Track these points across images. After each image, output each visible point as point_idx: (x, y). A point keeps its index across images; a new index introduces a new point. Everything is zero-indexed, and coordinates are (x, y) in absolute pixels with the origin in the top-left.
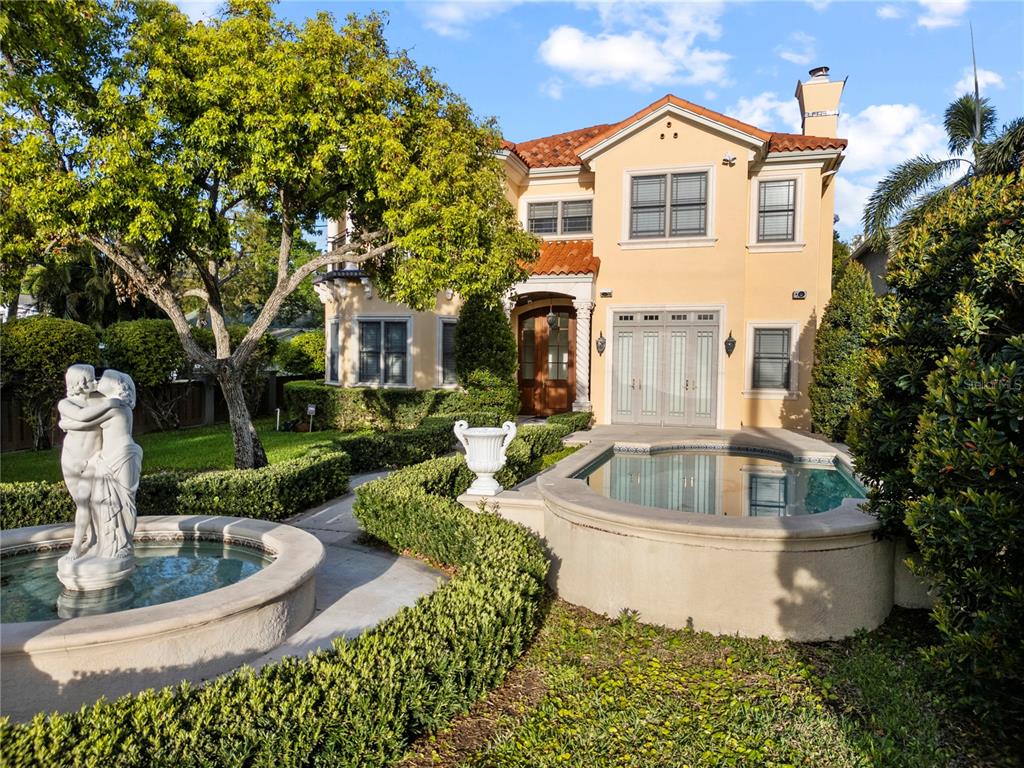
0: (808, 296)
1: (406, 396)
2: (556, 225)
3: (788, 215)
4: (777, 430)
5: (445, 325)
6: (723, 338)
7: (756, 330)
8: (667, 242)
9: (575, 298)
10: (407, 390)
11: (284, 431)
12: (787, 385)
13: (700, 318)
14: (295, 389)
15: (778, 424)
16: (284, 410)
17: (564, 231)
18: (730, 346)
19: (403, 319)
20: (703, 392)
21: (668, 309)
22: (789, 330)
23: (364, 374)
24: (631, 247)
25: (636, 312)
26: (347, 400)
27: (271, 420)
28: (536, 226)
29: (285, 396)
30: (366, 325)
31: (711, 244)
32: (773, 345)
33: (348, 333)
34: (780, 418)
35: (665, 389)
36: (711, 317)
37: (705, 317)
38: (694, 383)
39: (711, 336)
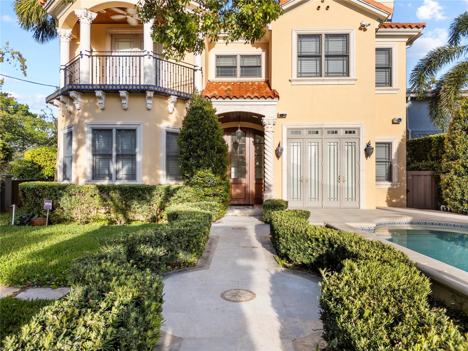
1: (141, 190)
2: (235, 72)
3: (386, 71)
5: (168, 133)
8: (323, 80)
9: (264, 116)
10: (138, 185)
11: (18, 225)
12: (389, 178)
13: (346, 132)
14: (31, 187)
16: (19, 206)
17: (242, 76)
18: (368, 152)
19: (133, 127)
20: (349, 183)
21: (325, 126)
23: (96, 174)
24: (299, 83)
25: (303, 129)
26: (84, 195)
27: (6, 215)
28: (221, 72)
29: (20, 194)
30: (97, 132)
31: (352, 82)
32: (380, 153)
33: (81, 143)
34: (386, 201)
35: (324, 183)
36: (354, 132)
37: (350, 132)
38: (344, 177)
39: (354, 145)
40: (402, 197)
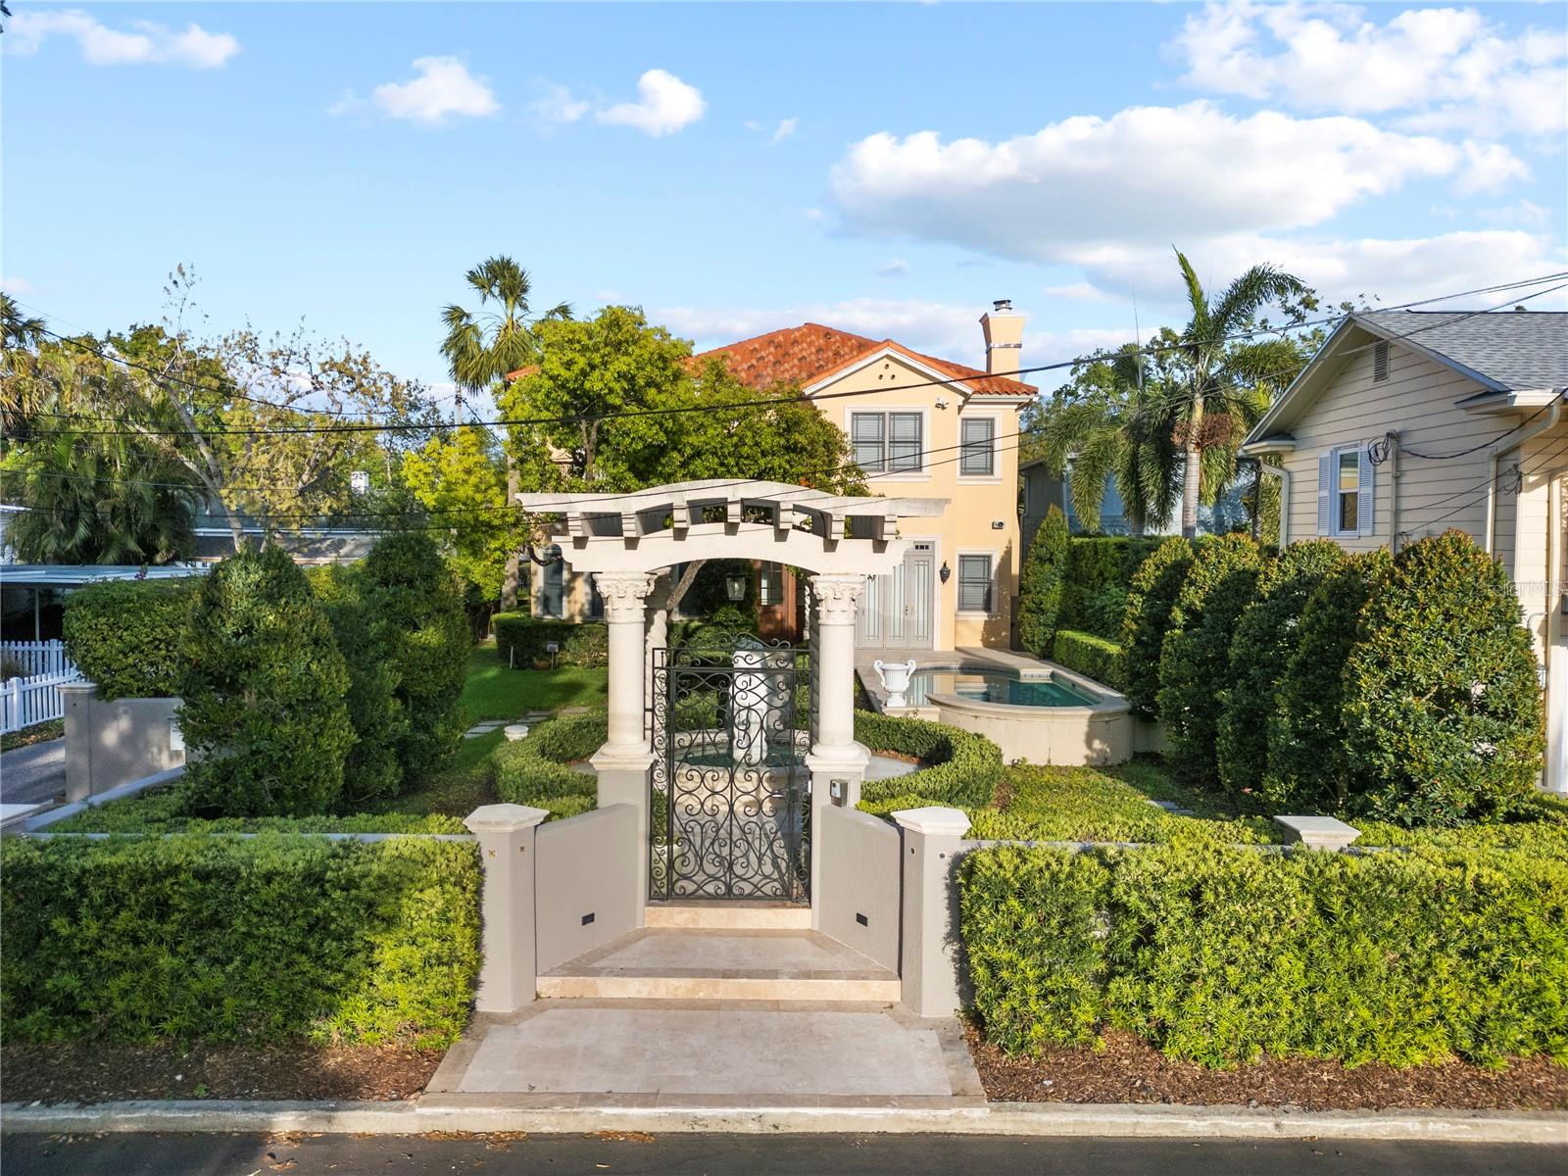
0: (1005, 527)
3: (987, 451)
4: (978, 649)
6: (938, 567)
7: (961, 556)
8: (886, 476)
11: (519, 669)
12: (987, 608)
13: (917, 548)
15: (980, 645)
18: (945, 575)
20: (919, 615)
22: (989, 557)
31: (926, 480)
32: (976, 570)
34: (982, 638)
35: (886, 614)
36: (927, 547)
37: (922, 547)
38: (913, 608)
39: (929, 564)
40: (1004, 634)
